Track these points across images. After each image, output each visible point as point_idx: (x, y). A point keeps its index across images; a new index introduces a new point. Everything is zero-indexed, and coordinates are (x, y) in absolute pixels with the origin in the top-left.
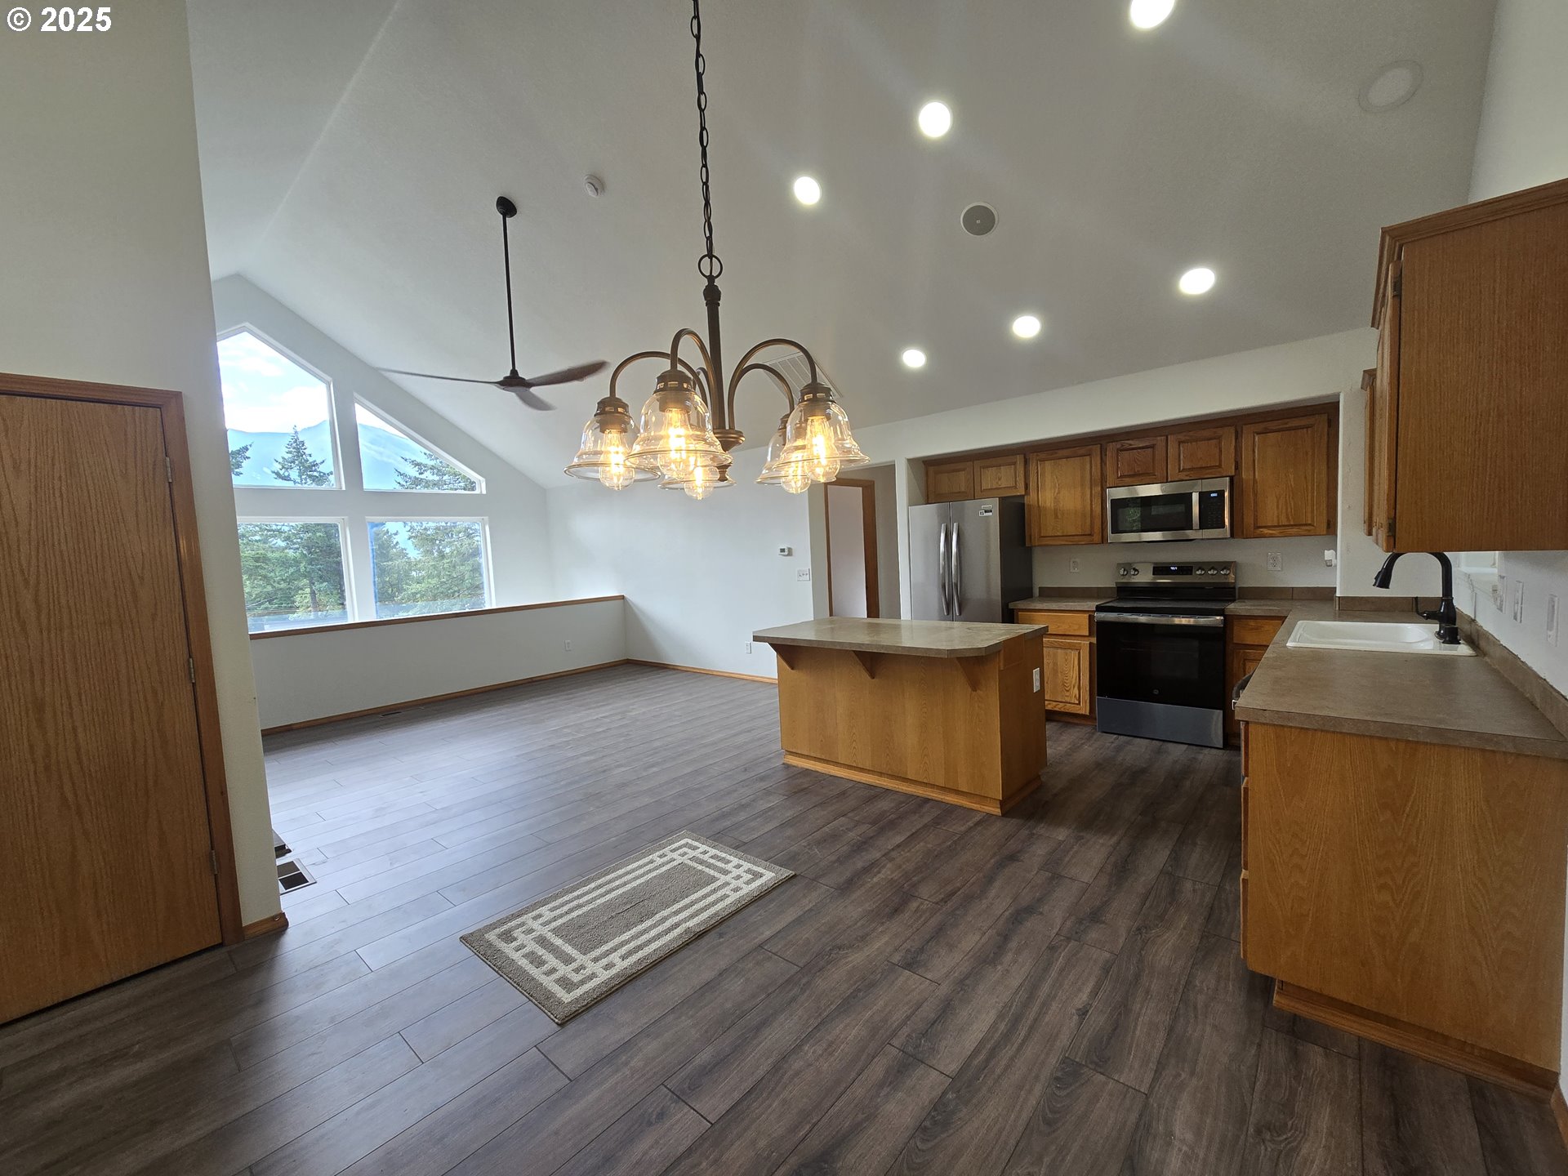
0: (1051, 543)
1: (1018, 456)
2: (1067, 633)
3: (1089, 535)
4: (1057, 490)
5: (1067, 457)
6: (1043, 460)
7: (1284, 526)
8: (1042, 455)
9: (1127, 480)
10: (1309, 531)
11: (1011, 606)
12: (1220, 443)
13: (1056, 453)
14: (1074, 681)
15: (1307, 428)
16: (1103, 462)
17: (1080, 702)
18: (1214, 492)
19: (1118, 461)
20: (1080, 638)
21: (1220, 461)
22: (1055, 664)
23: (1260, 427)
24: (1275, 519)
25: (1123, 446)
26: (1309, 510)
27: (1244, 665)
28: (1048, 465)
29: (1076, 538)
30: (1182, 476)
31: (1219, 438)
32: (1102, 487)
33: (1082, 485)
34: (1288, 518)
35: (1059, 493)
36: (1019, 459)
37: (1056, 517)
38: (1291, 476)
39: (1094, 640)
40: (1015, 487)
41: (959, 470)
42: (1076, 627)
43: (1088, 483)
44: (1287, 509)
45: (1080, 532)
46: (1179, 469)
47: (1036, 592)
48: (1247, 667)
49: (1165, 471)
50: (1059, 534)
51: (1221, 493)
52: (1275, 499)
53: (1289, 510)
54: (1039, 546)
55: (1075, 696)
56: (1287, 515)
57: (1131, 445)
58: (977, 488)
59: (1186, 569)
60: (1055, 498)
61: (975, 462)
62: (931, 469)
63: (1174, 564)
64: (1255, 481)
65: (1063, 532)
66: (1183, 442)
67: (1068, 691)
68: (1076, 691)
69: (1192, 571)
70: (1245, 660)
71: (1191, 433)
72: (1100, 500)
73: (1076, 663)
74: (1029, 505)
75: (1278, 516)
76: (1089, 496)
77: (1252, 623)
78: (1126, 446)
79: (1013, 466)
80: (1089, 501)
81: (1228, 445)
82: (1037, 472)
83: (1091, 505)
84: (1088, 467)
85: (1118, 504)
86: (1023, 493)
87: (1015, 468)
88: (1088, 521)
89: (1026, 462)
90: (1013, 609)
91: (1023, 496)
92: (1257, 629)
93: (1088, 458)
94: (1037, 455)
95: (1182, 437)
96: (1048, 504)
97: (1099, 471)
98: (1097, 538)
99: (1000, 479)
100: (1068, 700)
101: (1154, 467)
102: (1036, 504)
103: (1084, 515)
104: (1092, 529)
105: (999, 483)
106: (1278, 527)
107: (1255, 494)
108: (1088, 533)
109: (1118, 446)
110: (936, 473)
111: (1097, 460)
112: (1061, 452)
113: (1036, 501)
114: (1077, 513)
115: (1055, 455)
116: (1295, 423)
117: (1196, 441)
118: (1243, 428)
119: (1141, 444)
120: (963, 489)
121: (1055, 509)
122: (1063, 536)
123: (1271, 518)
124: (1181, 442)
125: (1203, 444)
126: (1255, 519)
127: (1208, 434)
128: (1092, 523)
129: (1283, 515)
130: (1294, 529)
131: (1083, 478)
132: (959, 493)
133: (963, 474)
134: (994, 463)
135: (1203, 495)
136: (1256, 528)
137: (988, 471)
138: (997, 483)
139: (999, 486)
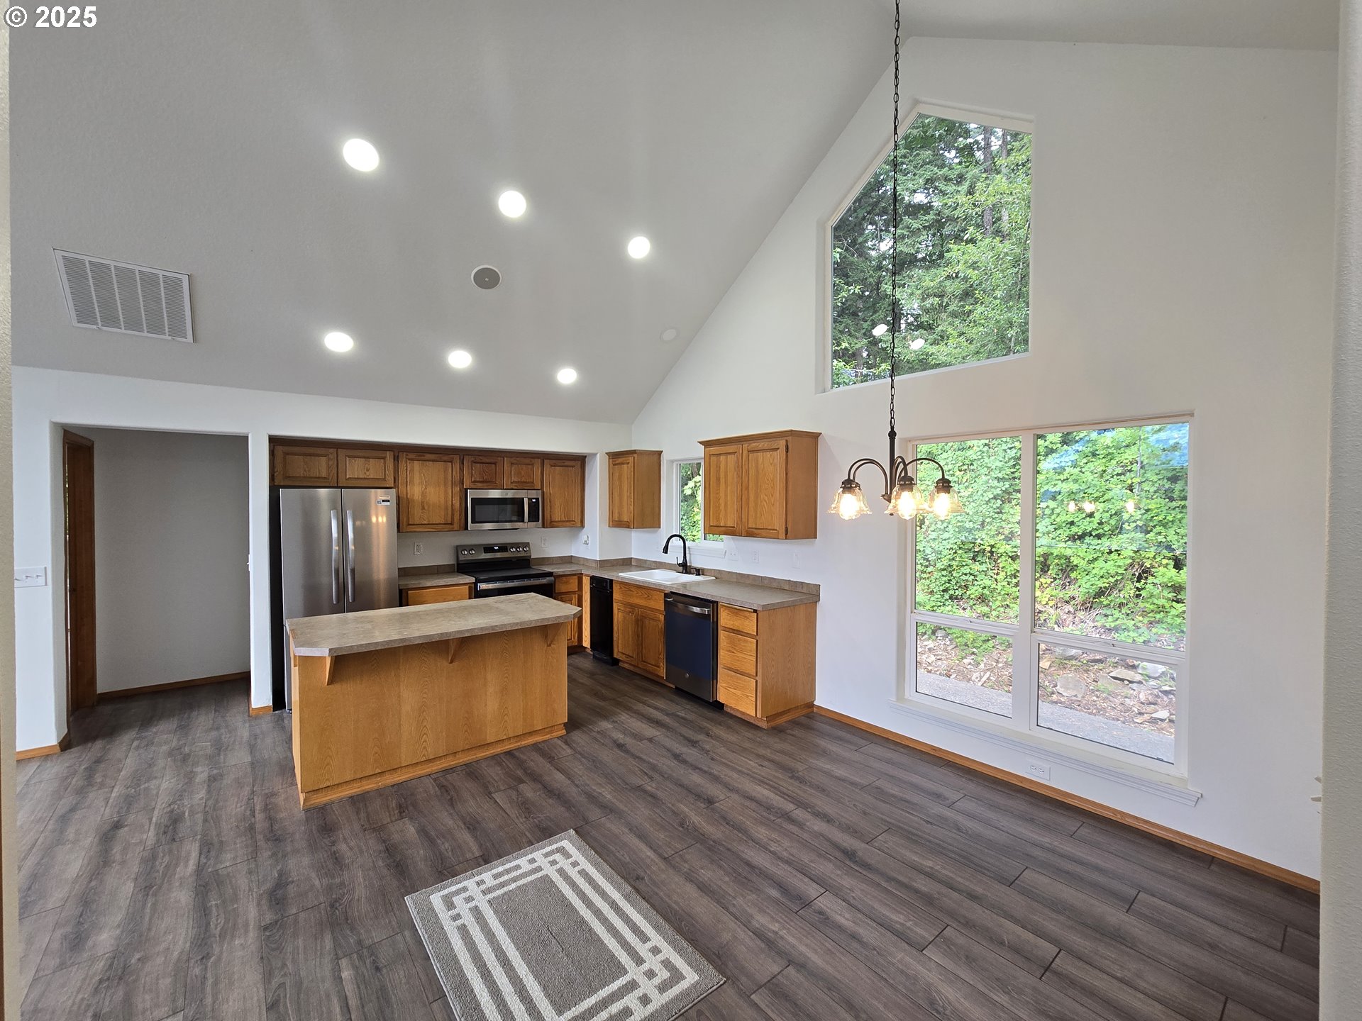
0: (418, 530)
1: (388, 452)
3: (450, 524)
4: (422, 488)
5: (433, 461)
6: (412, 460)
7: (563, 521)
8: (411, 456)
9: (479, 485)
10: (574, 524)
12: (533, 468)
13: (424, 456)
15: (572, 467)
16: (462, 470)
18: (534, 499)
19: (472, 469)
21: (533, 480)
23: (553, 462)
24: (559, 518)
25: (476, 459)
26: (573, 515)
28: (417, 464)
29: (440, 527)
30: (517, 486)
31: (532, 466)
32: (463, 488)
33: (445, 485)
35: (425, 489)
36: (390, 455)
37: (423, 508)
38: (566, 493)
40: (384, 479)
41: (319, 455)
43: (450, 483)
44: (564, 511)
45: (443, 522)
46: (512, 481)
49: (503, 482)
50: (425, 522)
51: (537, 499)
52: (559, 505)
54: (405, 532)
56: (565, 515)
57: (481, 459)
58: (341, 476)
59: (503, 548)
60: (422, 493)
61: (339, 450)
63: (496, 545)
64: (550, 493)
65: (429, 521)
66: (514, 464)
69: (507, 549)
71: (518, 459)
72: (463, 498)
74: (399, 497)
75: (561, 516)
76: (450, 494)
77: (564, 579)
78: (478, 459)
79: (382, 460)
80: (450, 497)
81: (537, 470)
82: (407, 469)
83: (452, 500)
84: (450, 471)
85: (477, 503)
86: (392, 485)
87: (385, 463)
88: (450, 513)
89: (396, 460)
91: (391, 487)
93: (449, 464)
94: (407, 455)
95: (513, 461)
96: (416, 497)
97: (458, 475)
98: (456, 526)
99: (368, 470)
101: (495, 479)
102: (405, 496)
103: (446, 508)
104: (453, 519)
105: (368, 473)
106: (561, 521)
107: (550, 502)
108: (449, 522)
109: (473, 459)
110: (286, 454)
111: (457, 466)
112: (428, 456)
113: (405, 494)
114: (439, 507)
115: (423, 458)
116: (567, 463)
117: (521, 464)
118: (545, 461)
119: (488, 461)
120: (324, 475)
121: (422, 502)
122: (428, 524)
123: (557, 516)
124: (512, 464)
125: (524, 467)
126: (551, 517)
127: (527, 461)
128: (453, 515)
129: (563, 516)
130: (568, 524)
131: (446, 478)
132: (319, 478)
133: (324, 459)
134: (361, 454)
135: (530, 499)
136: (551, 522)
137: (355, 461)
138: (366, 473)
139: (368, 476)
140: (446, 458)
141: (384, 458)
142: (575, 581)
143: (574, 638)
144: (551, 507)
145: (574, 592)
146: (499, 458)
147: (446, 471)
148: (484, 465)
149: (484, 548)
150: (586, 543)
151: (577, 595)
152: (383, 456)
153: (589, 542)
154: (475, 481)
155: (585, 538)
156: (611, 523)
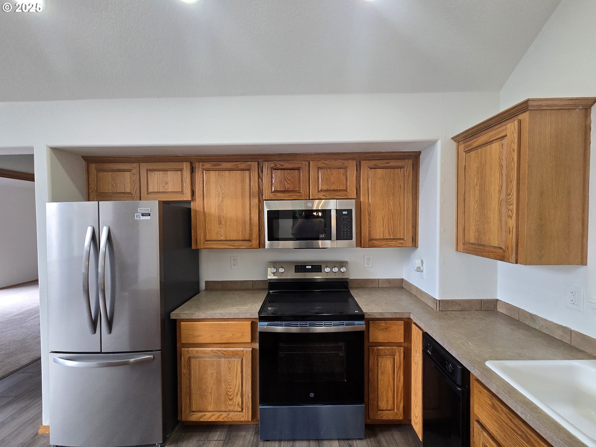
0: (215, 246)
1: (184, 163)
2: (231, 341)
3: (249, 240)
4: (221, 199)
5: (230, 170)
6: (208, 170)
7: (387, 239)
8: (208, 165)
9: (281, 194)
10: (402, 244)
11: (174, 315)
12: (346, 172)
13: (220, 165)
14: (237, 388)
15: (401, 168)
16: (260, 178)
17: (242, 409)
18: (345, 210)
19: (272, 178)
20: (242, 345)
21: (346, 187)
22: (219, 373)
23: (372, 163)
24: (382, 235)
25: (276, 165)
26: (402, 229)
27: (377, 359)
28: (212, 175)
29: (237, 243)
30: (321, 195)
31: (345, 168)
32: (259, 200)
33: (243, 196)
34: (389, 233)
35: (222, 201)
36: (186, 167)
37: (220, 223)
38: (391, 203)
39: (257, 346)
40: (182, 192)
41: (124, 171)
42: (240, 335)
43: (247, 194)
44: (389, 226)
45: (240, 237)
46: (318, 189)
47: (203, 286)
48: (380, 362)
49: (308, 190)
50: (222, 238)
51: (350, 211)
52: (382, 219)
53: (390, 227)
54: (204, 249)
55: (238, 404)
56: (389, 231)
57: (282, 166)
58: (144, 190)
59: (317, 267)
60: (219, 206)
61: (141, 164)
62: (93, 166)
63: (308, 263)
64: (369, 205)
65: (226, 237)
66: (321, 168)
67: (231, 400)
68: (239, 399)
69: (321, 269)
70: (377, 356)
71: (327, 162)
72: (258, 210)
73: (239, 370)
74: (196, 211)
75: (383, 232)
76: (248, 206)
77: (383, 324)
78: (278, 166)
79: (179, 172)
80: (248, 210)
81: (352, 174)
82: (203, 181)
83: (251, 214)
84: (248, 180)
85: (274, 216)
86: (190, 199)
87: (181, 175)
88: (248, 228)
89: (192, 171)
90: (175, 320)
91: (189, 202)
92: (386, 329)
93: (247, 172)
94: (203, 165)
95: (320, 164)
96: (213, 211)
97: (257, 185)
98: (255, 242)
99: (166, 184)
100: (231, 408)
101: (299, 187)
102: (202, 210)
103: (244, 223)
104: (251, 235)
105: (166, 187)
106: (383, 239)
107: (369, 215)
108: (247, 239)
109: (272, 165)
110: (99, 171)
111: (255, 175)
113: (202, 207)
114: (237, 221)
115: (218, 167)
116: (392, 163)
117: (330, 168)
118: (362, 162)
119: (290, 166)
120: (128, 190)
121: (219, 216)
122: (226, 241)
123: (379, 232)
124: (319, 168)
125: (335, 172)
126: (370, 234)
127: (338, 163)
128: (251, 230)
129: (387, 231)
130: (394, 243)
131: (243, 189)
132: (124, 193)
133: (127, 174)
134: (160, 168)
135: (338, 212)
136: (371, 240)
137: (155, 174)
138: (164, 187)
139: (167, 190)
140: (242, 165)
141: (181, 170)
142: (400, 328)
143: (398, 409)
144: (369, 221)
145: (399, 345)
146: (304, 162)
147: (243, 181)
148: (286, 171)
149: (296, 266)
150: (419, 270)
151: (402, 349)
152: (180, 167)
153: (424, 268)
154: (276, 191)
155: (418, 263)
156: (461, 246)
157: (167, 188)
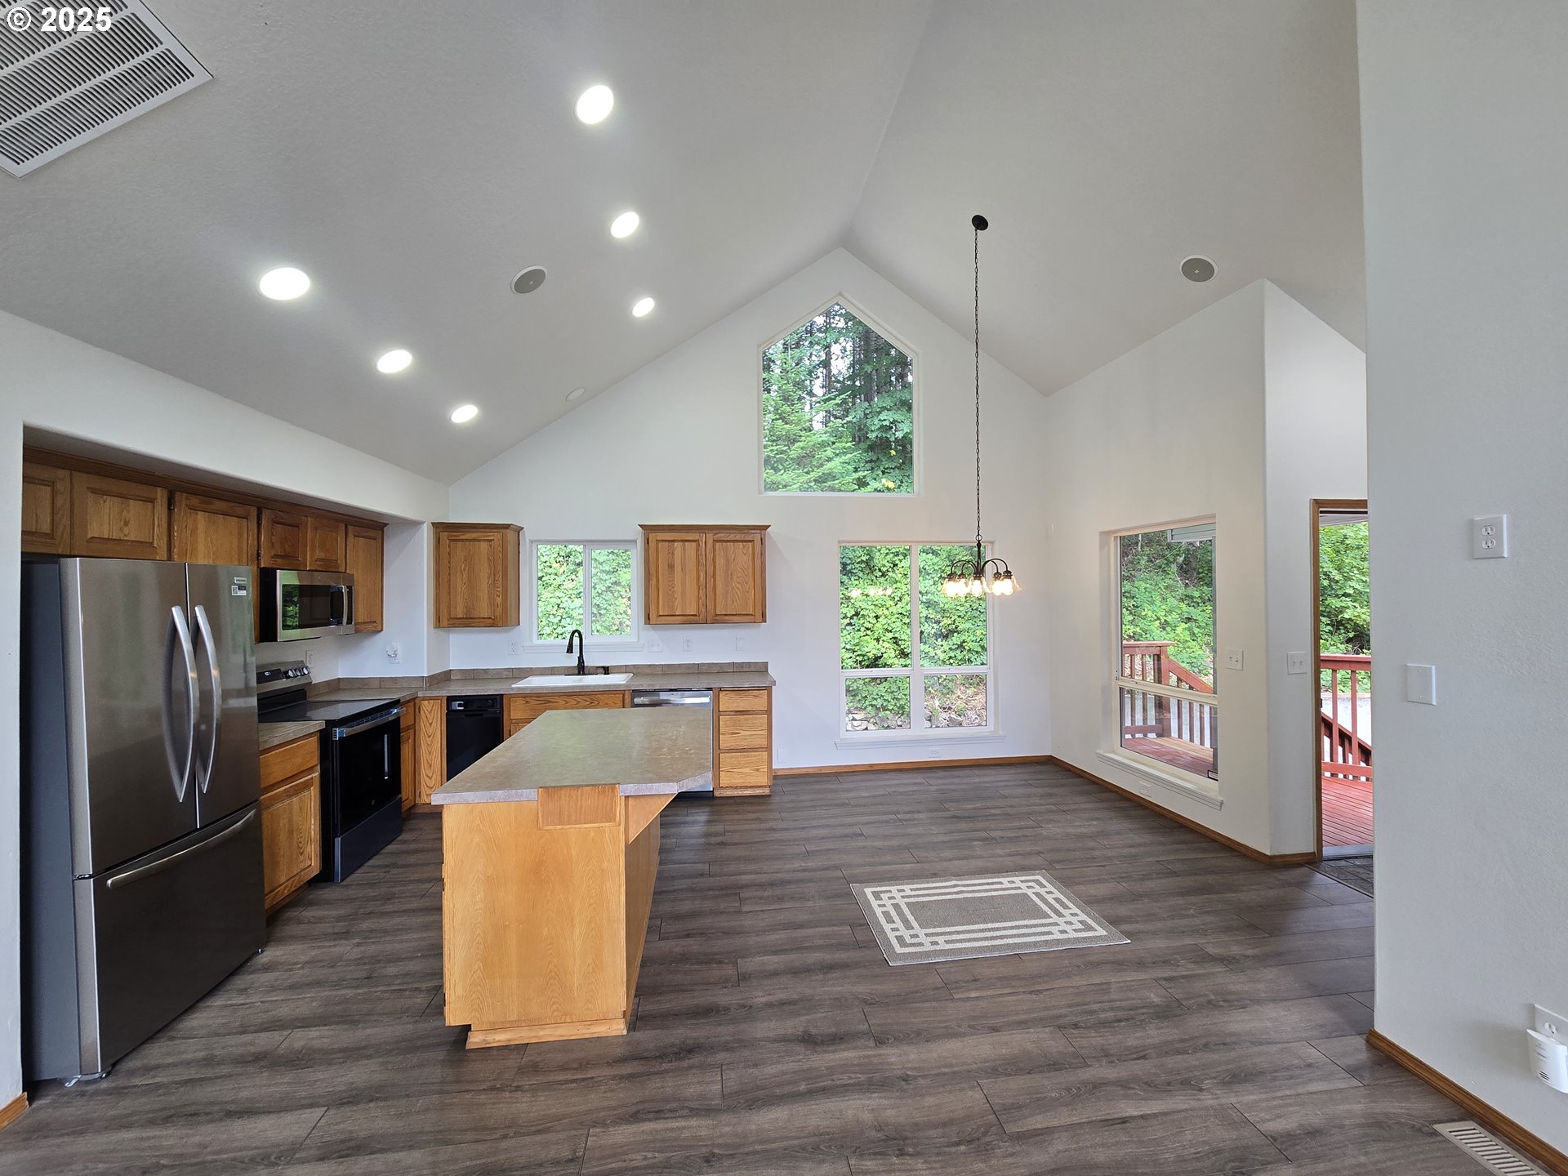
1: (159, 489)
5: (224, 514)
6: (194, 509)
8: (195, 501)
9: (279, 560)
10: (376, 627)
12: (337, 537)
13: (211, 503)
14: (307, 834)
15: (375, 539)
16: (258, 533)
17: (312, 861)
19: (272, 534)
20: (312, 771)
21: (337, 557)
22: (291, 821)
23: (356, 530)
25: (278, 517)
26: (375, 609)
28: (201, 517)
30: (317, 565)
31: (337, 532)
36: (161, 495)
38: (369, 579)
40: (151, 545)
43: (245, 557)
44: (367, 607)
46: (315, 557)
49: (306, 557)
55: (309, 856)
56: (367, 613)
61: (76, 475)
67: (302, 853)
68: (309, 848)
71: (323, 521)
73: (309, 806)
78: (281, 519)
79: (149, 504)
82: (186, 526)
84: (245, 534)
86: (165, 557)
87: (154, 512)
89: (171, 506)
93: (245, 522)
94: (187, 496)
95: (316, 522)
97: (256, 544)
99: (126, 524)
100: (303, 866)
101: (299, 551)
105: (126, 530)
109: (273, 516)
111: (254, 528)
112: (219, 505)
115: (209, 506)
116: (370, 533)
117: (325, 531)
118: (348, 527)
123: (361, 615)
124: (316, 528)
125: (328, 535)
127: (331, 525)
130: (370, 626)
131: (240, 548)
132: (35, 534)
134: (114, 488)
137: (105, 501)
138: (122, 530)
139: (125, 535)
140: (240, 510)
141: (152, 501)
146: (303, 517)
147: (239, 533)
148: (286, 527)
151: (413, 731)
152: (151, 495)
154: (276, 555)
156: (444, 622)
157: (126, 533)
